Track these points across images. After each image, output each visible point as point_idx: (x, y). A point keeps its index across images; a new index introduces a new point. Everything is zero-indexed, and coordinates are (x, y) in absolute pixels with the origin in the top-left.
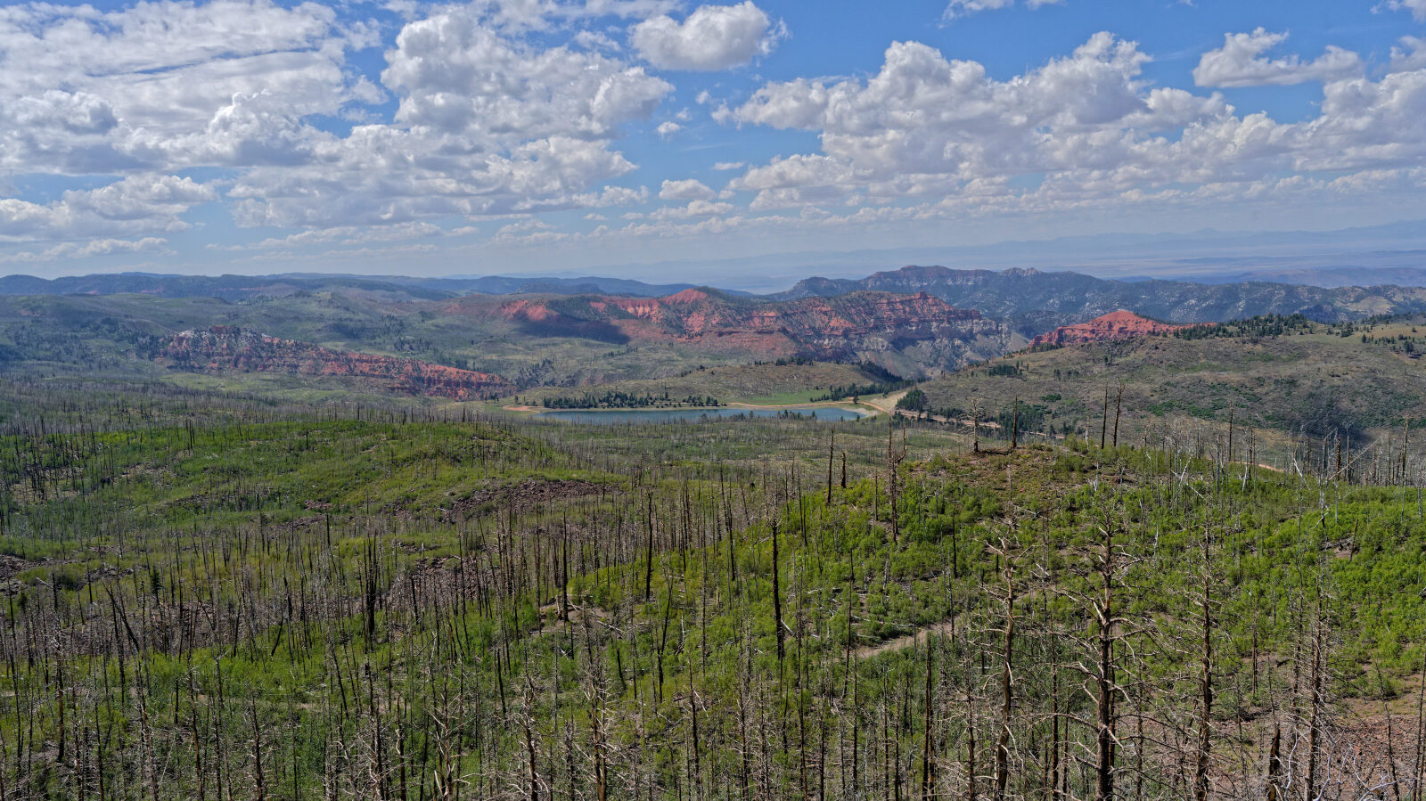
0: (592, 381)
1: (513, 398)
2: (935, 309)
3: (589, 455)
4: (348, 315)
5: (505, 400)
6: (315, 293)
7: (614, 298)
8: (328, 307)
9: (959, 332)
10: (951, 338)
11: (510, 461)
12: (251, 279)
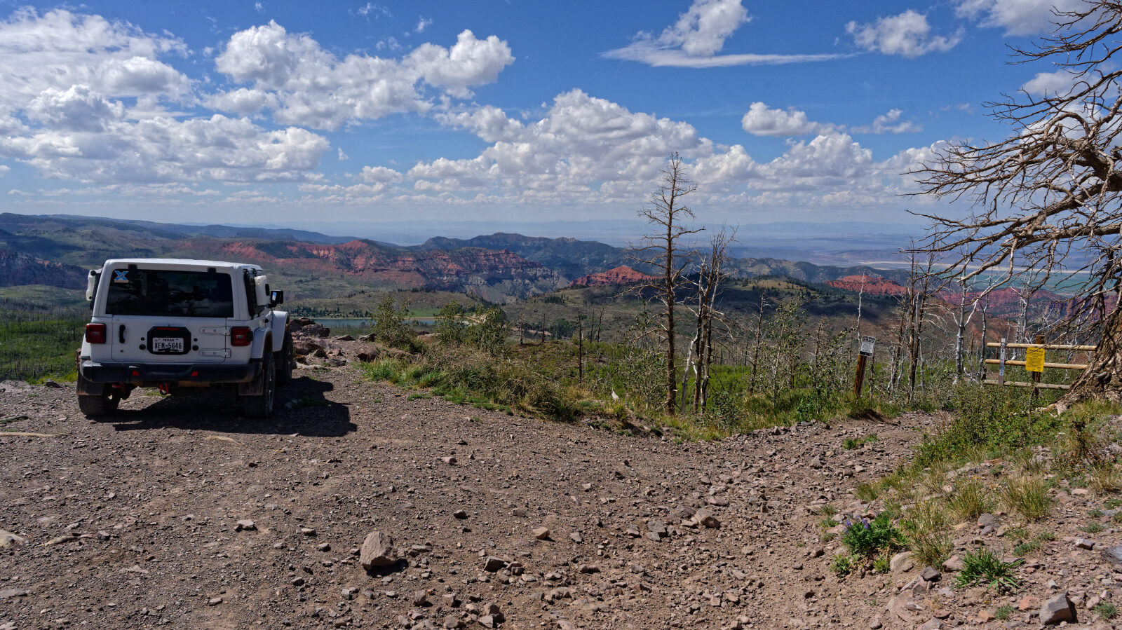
2: (514, 261)
4: (105, 247)
6: (79, 230)
7: (303, 244)
8: (89, 240)
9: (528, 275)
10: (523, 279)
12: (27, 217)
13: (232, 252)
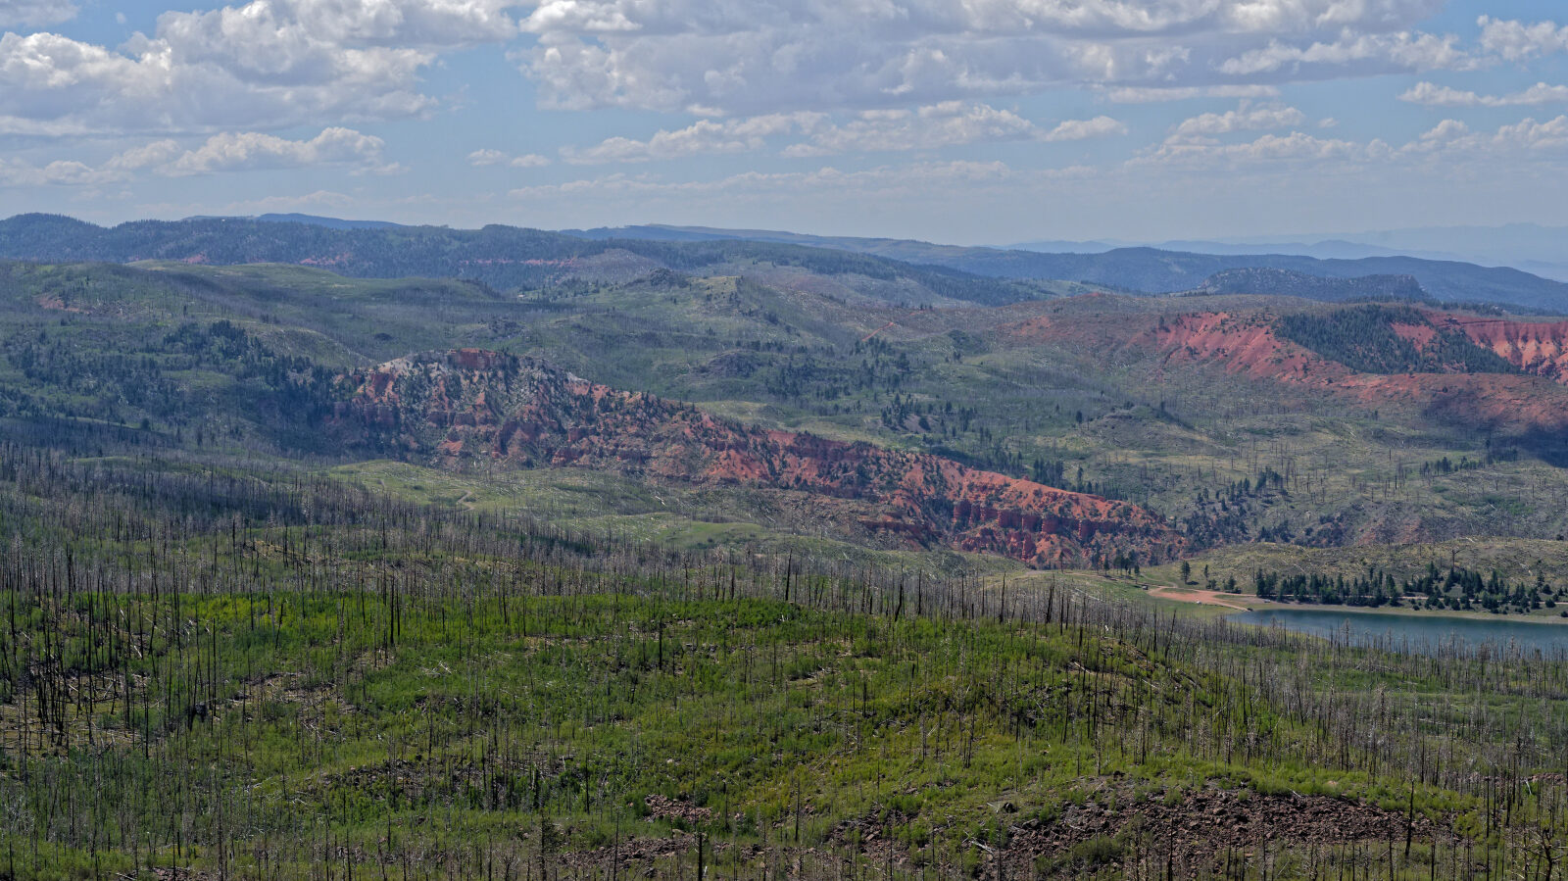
0: (1388, 534)
1: (1176, 568)
3: (1372, 731)
4: (774, 335)
5: (1155, 571)
6: (697, 277)
7: (1458, 314)
8: (727, 312)
11: (1163, 733)
12: (552, 237)
13: (1192, 352)
